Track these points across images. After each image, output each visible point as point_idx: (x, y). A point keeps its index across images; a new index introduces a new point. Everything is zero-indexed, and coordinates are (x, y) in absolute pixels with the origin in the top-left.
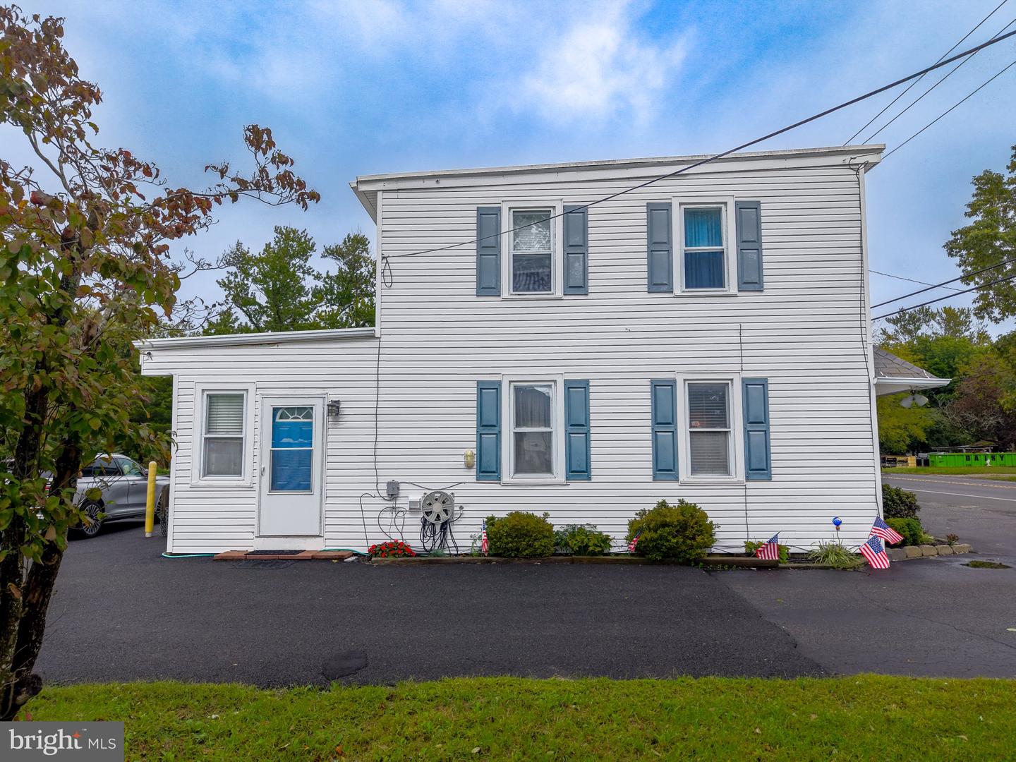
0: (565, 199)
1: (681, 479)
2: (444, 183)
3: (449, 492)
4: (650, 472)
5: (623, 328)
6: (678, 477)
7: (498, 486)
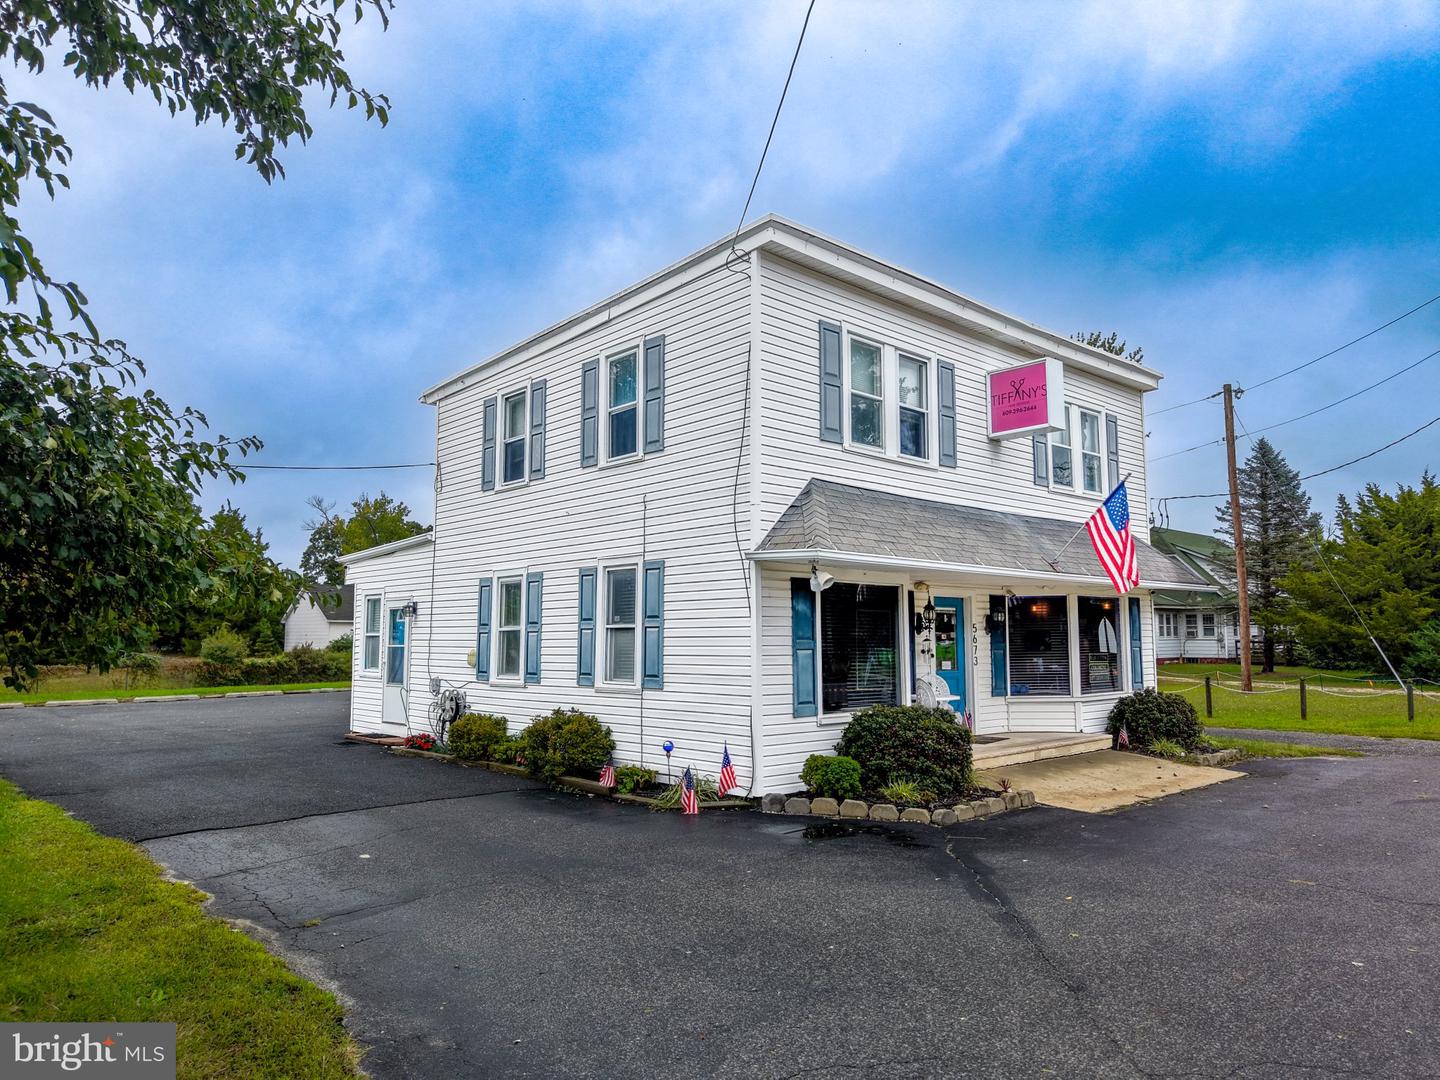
0: (534, 376)
1: (596, 685)
2: (469, 382)
3: (462, 691)
4: (575, 675)
5: (563, 513)
6: (593, 683)
7: (487, 687)
